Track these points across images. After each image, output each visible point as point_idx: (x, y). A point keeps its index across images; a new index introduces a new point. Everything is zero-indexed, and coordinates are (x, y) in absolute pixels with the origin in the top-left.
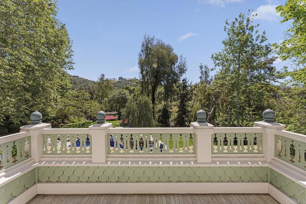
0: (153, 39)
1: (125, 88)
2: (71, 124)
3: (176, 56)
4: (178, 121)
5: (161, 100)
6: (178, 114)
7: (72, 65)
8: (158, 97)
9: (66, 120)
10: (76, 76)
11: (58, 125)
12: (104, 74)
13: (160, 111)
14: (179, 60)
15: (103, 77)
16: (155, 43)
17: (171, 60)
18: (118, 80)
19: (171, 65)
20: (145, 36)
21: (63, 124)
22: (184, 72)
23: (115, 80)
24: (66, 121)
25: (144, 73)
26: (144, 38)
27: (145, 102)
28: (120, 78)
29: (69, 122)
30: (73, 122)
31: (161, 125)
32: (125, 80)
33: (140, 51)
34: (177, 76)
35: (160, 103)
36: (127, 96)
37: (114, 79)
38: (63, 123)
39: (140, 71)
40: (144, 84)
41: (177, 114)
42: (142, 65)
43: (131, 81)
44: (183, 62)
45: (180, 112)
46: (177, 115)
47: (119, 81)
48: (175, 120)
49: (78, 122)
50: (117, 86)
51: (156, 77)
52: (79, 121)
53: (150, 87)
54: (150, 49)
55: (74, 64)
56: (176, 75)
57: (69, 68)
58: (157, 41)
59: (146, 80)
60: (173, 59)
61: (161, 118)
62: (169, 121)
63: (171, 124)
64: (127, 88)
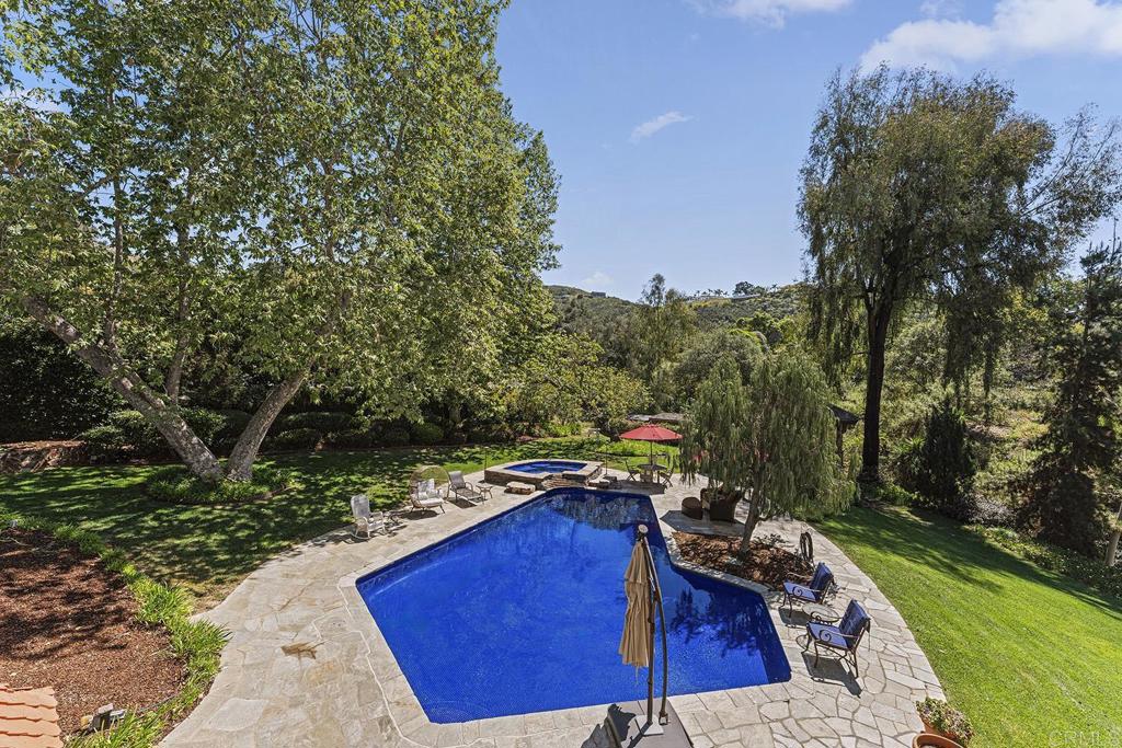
0: (876, 83)
1: (750, 323)
2: (549, 440)
3: (1034, 128)
4: (1039, 498)
5: (927, 373)
6: (1045, 457)
7: (554, 253)
8: (913, 360)
9: (538, 427)
10: (598, 294)
11: (514, 440)
12: (662, 274)
13: (913, 428)
14: (1061, 148)
15: (657, 288)
16: (889, 95)
17: (997, 160)
18: (731, 295)
19: (998, 184)
20: (835, 82)
21: (529, 438)
22: (1096, 212)
23: (722, 295)
24: (536, 430)
25: (829, 249)
26: (826, 92)
27: (789, 379)
28: (741, 287)
29: (543, 432)
30: (556, 436)
31: (917, 501)
32: (761, 291)
33: (805, 153)
34: (1039, 242)
35: (924, 390)
36: (749, 356)
37: (718, 292)
38: (531, 434)
39: (807, 244)
40: (820, 298)
41: (1035, 455)
42: (817, 212)
43: (788, 296)
44: (1093, 150)
45: (1058, 448)
46: (1035, 464)
47: (734, 300)
48: (1014, 485)
49: (570, 437)
50: (727, 318)
51: (893, 260)
52: (573, 434)
53: (859, 311)
54: (861, 133)
55: (557, 249)
56: (1036, 233)
57: (545, 265)
58: (904, 84)
59: (839, 281)
60: (1009, 152)
61: (915, 465)
62: (968, 488)
63: (983, 505)
64: (757, 324)
